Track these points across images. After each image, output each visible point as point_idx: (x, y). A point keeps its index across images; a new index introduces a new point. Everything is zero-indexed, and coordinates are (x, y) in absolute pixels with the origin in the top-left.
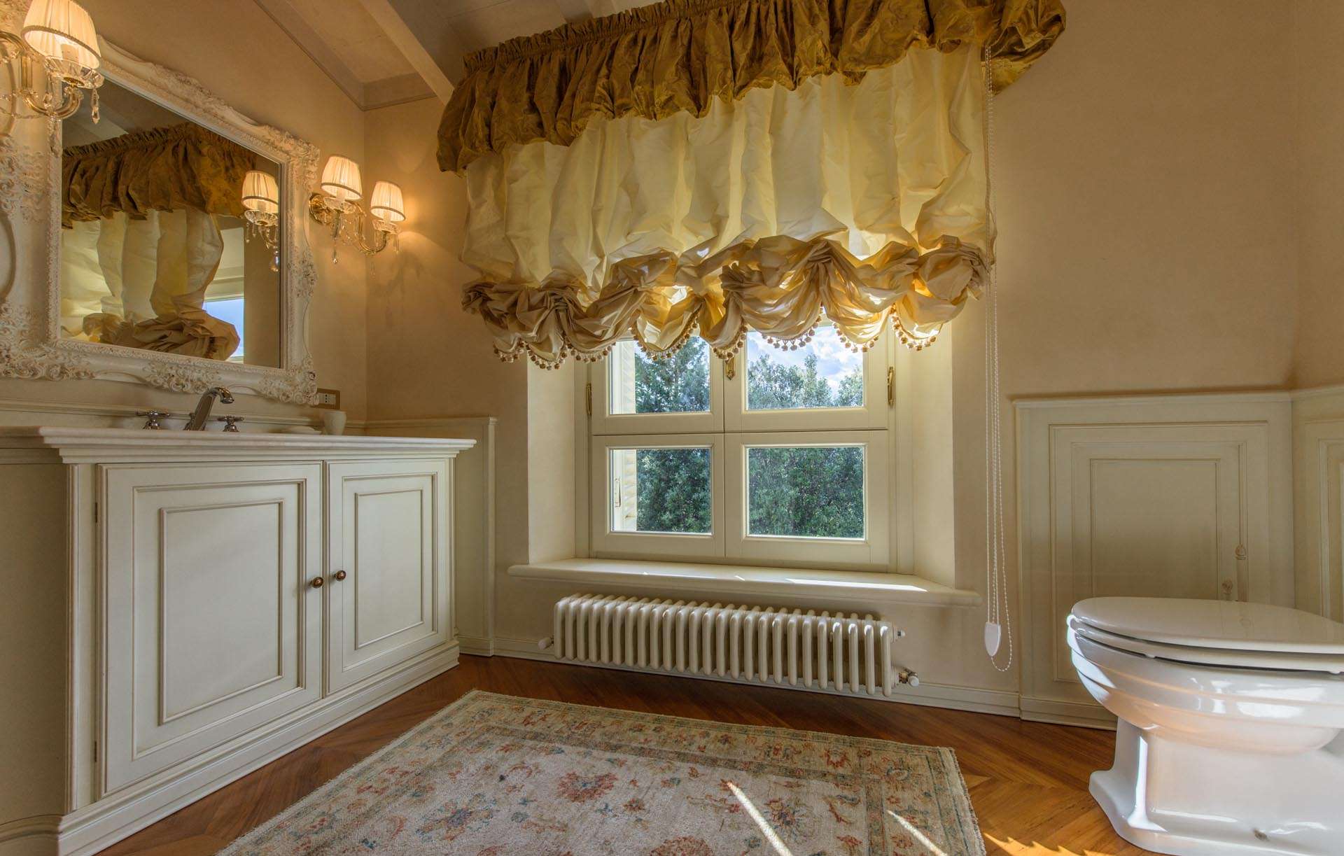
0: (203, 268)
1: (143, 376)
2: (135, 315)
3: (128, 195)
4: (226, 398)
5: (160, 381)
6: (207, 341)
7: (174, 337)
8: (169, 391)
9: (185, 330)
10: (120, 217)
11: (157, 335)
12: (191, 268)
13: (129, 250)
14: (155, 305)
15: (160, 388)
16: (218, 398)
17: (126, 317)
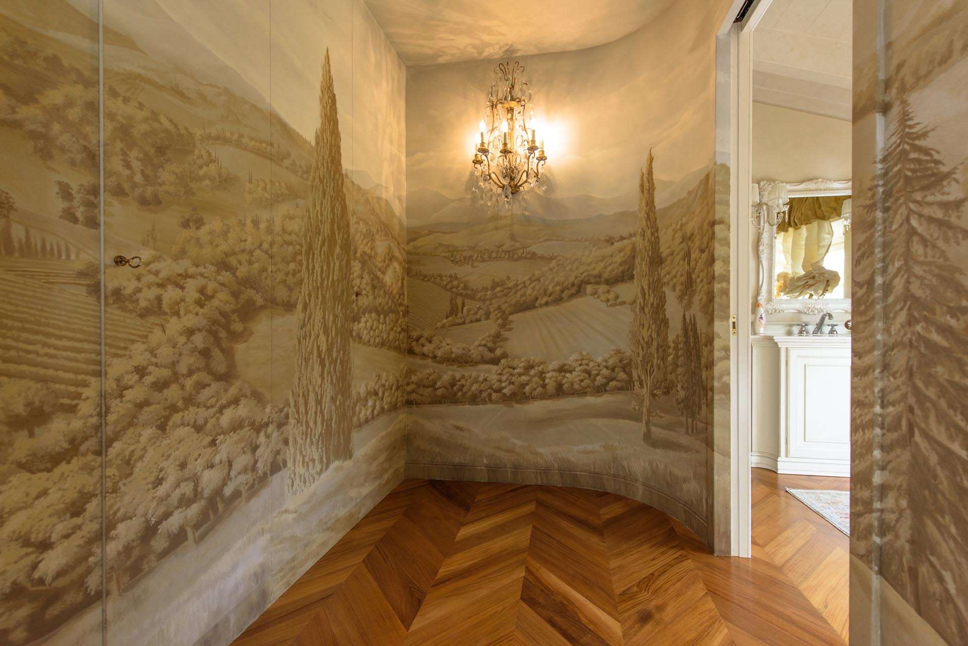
0: (824, 246)
1: (800, 309)
2: (796, 273)
3: (794, 221)
4: (830, 316)
5: (805, 310)
6: (825, 281)
7: (811, 282)
8: (809, 314)
9: (816, 278)
10: (791, 230)
11: (804, 282)
12: (819, 247)
13: (795, 244)
14: (804, 267)
15: (805, 313)
16: (827, 317)
17: (792, 274)
